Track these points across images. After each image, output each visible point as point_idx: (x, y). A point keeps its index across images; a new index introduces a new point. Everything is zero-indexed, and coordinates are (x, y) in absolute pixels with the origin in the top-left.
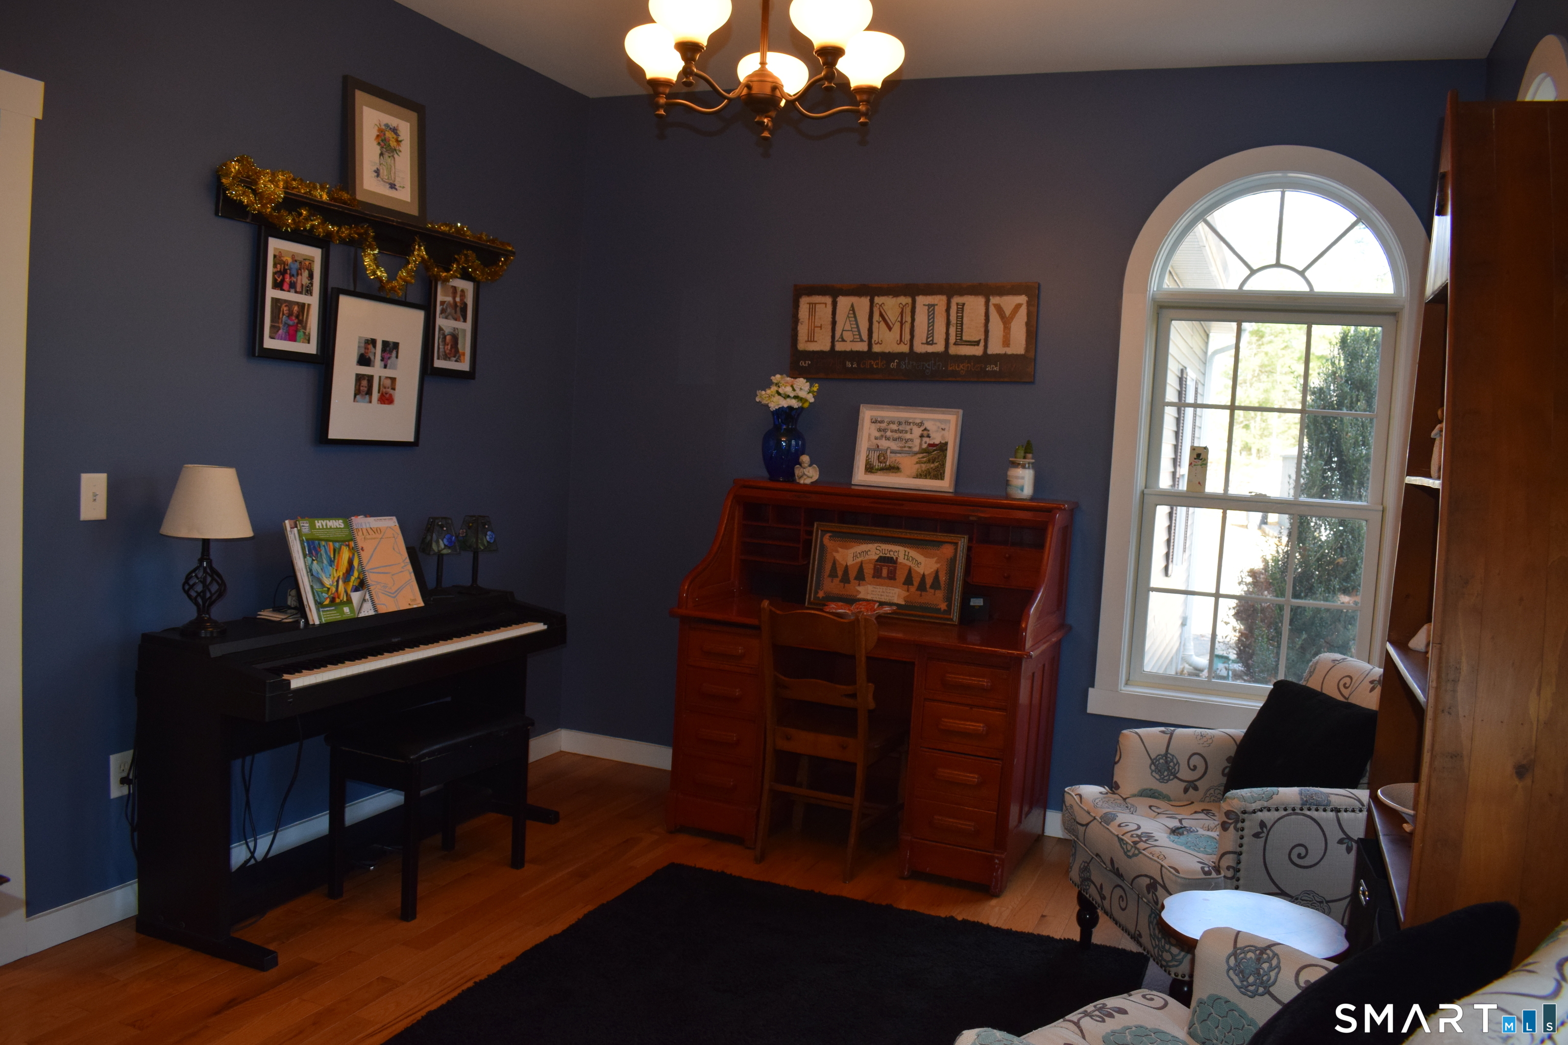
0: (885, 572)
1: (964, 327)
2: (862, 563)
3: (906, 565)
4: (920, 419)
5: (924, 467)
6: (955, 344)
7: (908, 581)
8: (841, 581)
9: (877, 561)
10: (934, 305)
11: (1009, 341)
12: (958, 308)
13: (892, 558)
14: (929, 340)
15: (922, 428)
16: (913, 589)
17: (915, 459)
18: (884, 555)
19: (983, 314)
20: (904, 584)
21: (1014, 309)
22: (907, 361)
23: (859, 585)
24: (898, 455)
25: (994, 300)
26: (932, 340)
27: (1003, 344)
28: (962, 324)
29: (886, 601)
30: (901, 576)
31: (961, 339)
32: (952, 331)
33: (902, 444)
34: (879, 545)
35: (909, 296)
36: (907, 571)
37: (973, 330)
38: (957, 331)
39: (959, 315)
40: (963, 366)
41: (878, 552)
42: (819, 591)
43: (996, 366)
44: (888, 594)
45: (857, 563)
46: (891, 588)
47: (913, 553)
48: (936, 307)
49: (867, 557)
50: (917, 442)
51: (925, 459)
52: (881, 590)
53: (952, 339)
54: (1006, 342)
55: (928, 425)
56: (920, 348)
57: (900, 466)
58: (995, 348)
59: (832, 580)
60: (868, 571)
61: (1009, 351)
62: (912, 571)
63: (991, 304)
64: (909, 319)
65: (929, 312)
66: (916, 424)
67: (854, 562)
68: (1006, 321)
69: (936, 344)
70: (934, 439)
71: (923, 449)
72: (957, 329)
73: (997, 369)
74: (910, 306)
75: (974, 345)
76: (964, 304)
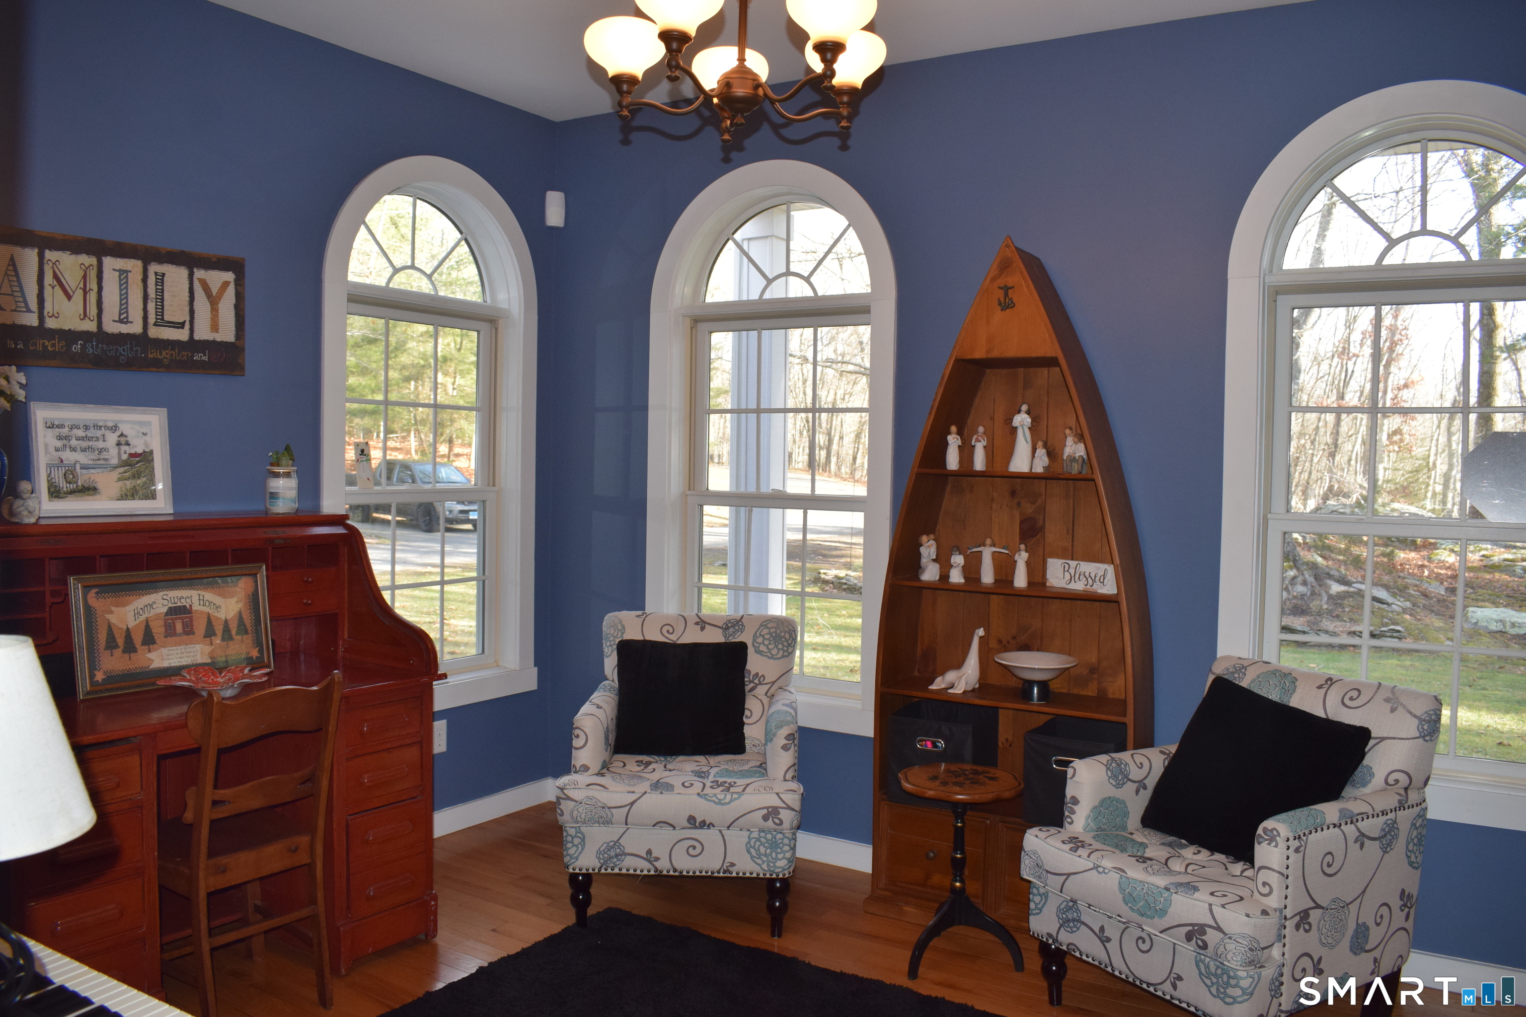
0: (179, 627)
1: (165, 303)
2: (147, 621)
3: (202, 612)
4: (113, 421)
5: (129, 484)
6: (155, 325)
7: (210, 633)
8: (124, 652)
9: (167, 614)
10: (127, 272)
11: (218, 325)
12: (156, 278)
13: (185, 606)
14: (122, 317)
15: (118, 433)
16: (218, 641)
17: (115, 474)
18: (175, 605)
19: (187, 290)
20: (205, 637)
21: (221, 287)
22: (94, 343)
23: (149, 651)
24: (92, 471)
25: (199, 274)
26: (127, 317)
27: (211, 328)
28: (162, 300)
29: (188, 663)
30: (200, 627)
31: (162, 319)
32: (151, 306)
33: (95, 456)
34: (165, 593)
35: (93, 255)
36: (206, 619)
37: (176, 310)
38: (156, 308)
39: (158, 287)
40: (166, 354)
41: (166, 602)
42: (96, 673)
43: (205, 355)
44: (188, 655)
45: (141, 622)
46: (190, 646)
47: (209, 596)
48: (129, 274)
49: (153, 612)
50: (114, 451)
51: (127, 474)
52: (179, 651)
53: (152, 319)
54: (215, 328)
55: (124, 428)
56: (111, 327)
57: (99, 486)
58: (203, 333)
59: (112, 653)
60: (158, 629)
61: (219, 337)
62: (212, 618)
63: (195, 277)
64: (95, 287)
65: (120, 280)
66: (108, 428)
67: (138, 621)
68: (214, 301)
69: (132, 322)
70: (135, 447)
71: (124, 461)
72: (156, 305)
73: (205, 358)
74: (95, 269)
75: (178, 328)
76: (163, 275)
